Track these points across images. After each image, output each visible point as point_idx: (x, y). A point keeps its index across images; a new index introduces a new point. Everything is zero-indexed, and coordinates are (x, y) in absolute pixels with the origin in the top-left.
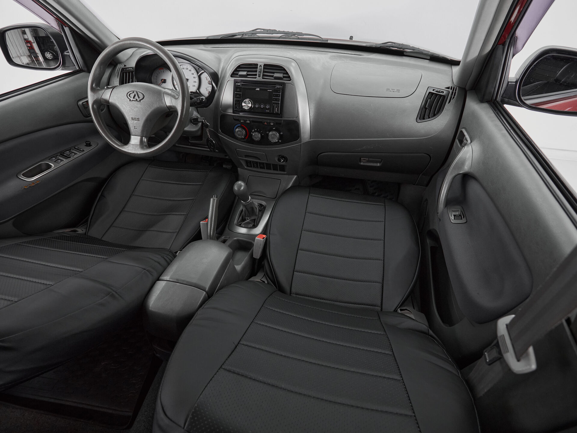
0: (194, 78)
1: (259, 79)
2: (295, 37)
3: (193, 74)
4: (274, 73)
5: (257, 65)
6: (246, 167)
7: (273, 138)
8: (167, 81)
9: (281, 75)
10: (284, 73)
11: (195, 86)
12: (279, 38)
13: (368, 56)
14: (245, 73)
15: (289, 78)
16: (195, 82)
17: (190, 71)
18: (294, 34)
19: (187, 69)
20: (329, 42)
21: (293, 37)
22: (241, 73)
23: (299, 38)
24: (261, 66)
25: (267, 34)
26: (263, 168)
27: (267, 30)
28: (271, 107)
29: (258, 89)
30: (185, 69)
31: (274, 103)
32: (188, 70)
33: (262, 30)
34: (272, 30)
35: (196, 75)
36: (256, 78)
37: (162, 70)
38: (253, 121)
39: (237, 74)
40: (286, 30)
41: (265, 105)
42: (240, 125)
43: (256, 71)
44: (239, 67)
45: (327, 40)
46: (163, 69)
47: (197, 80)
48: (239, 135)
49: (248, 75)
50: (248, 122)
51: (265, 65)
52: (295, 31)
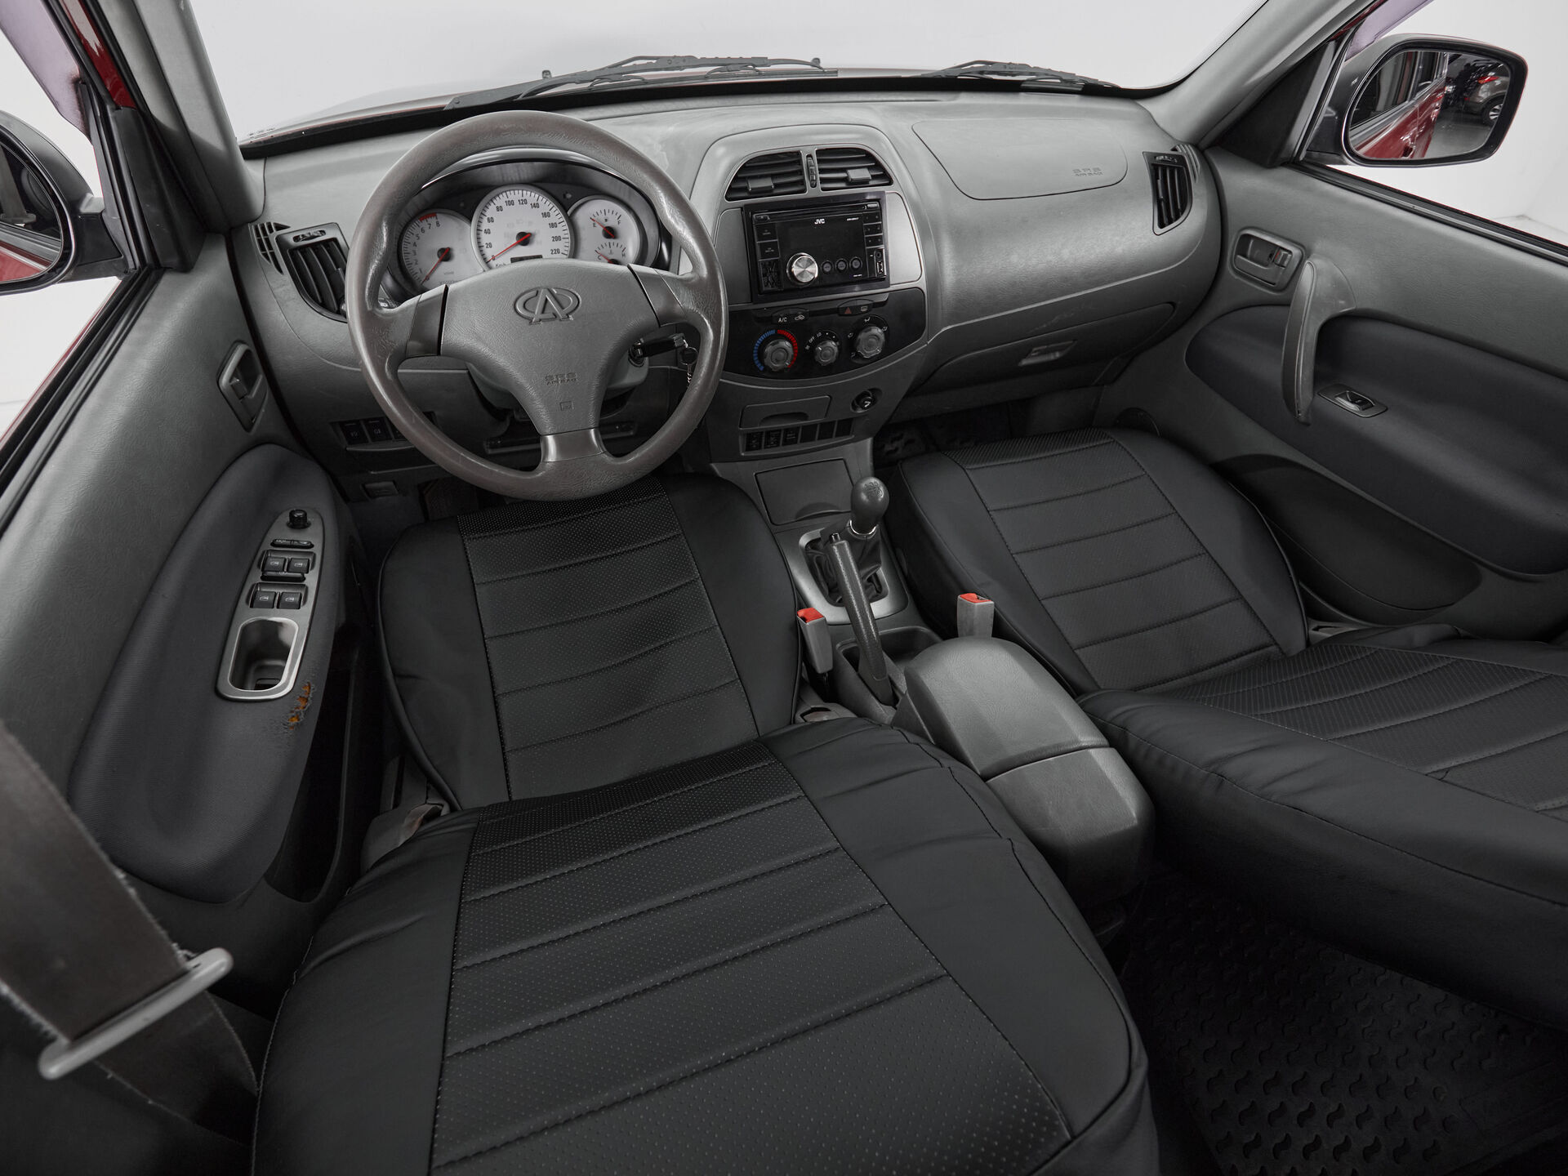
0: (553, 225)
1: (811, 192)
2: (752, 72)
3: (546, 215)
4: (844, 170)
5: (798, 154)
6: (743, 454)
7: (870, 346)
8: (456, 253)
9: (864, 174)
10: (869, 168)
11: (557, 251)
12: (706, 78)
13: (954, 100)
14: (767, 183)
15: (886, 178)
16: (557, 238)
17: (536, 206)
18: (743, 63)
19: (525, 202)
20: (841, 76)
21: (742, 72)
22: (753, 185)
23: (760, 74)
24: (810, 156)
25: (667, 69)
26: (794, 442)
27: (669, 59)
28: (865, 262)
29: (821, 221)
30: (516, 202)
31: (871, 251)
32: (529, 204)
33: (654, 61)
34: (685, 59)
35: (557, 215)
36: (803, 191)
37: (432, 221)
38: (813, 314)
39: (745, 189)
40: (723, 55)
41: (848, 260)
42: (773, 332)
43: (801, 172)
44: (744, 168)
45: (836, 72)
46: (434, 215)
47: (563, 229)
48: (777, 361)
49: (777, 186)
50: (801, 317)
51: (819, 152)
52: (748, 54)
